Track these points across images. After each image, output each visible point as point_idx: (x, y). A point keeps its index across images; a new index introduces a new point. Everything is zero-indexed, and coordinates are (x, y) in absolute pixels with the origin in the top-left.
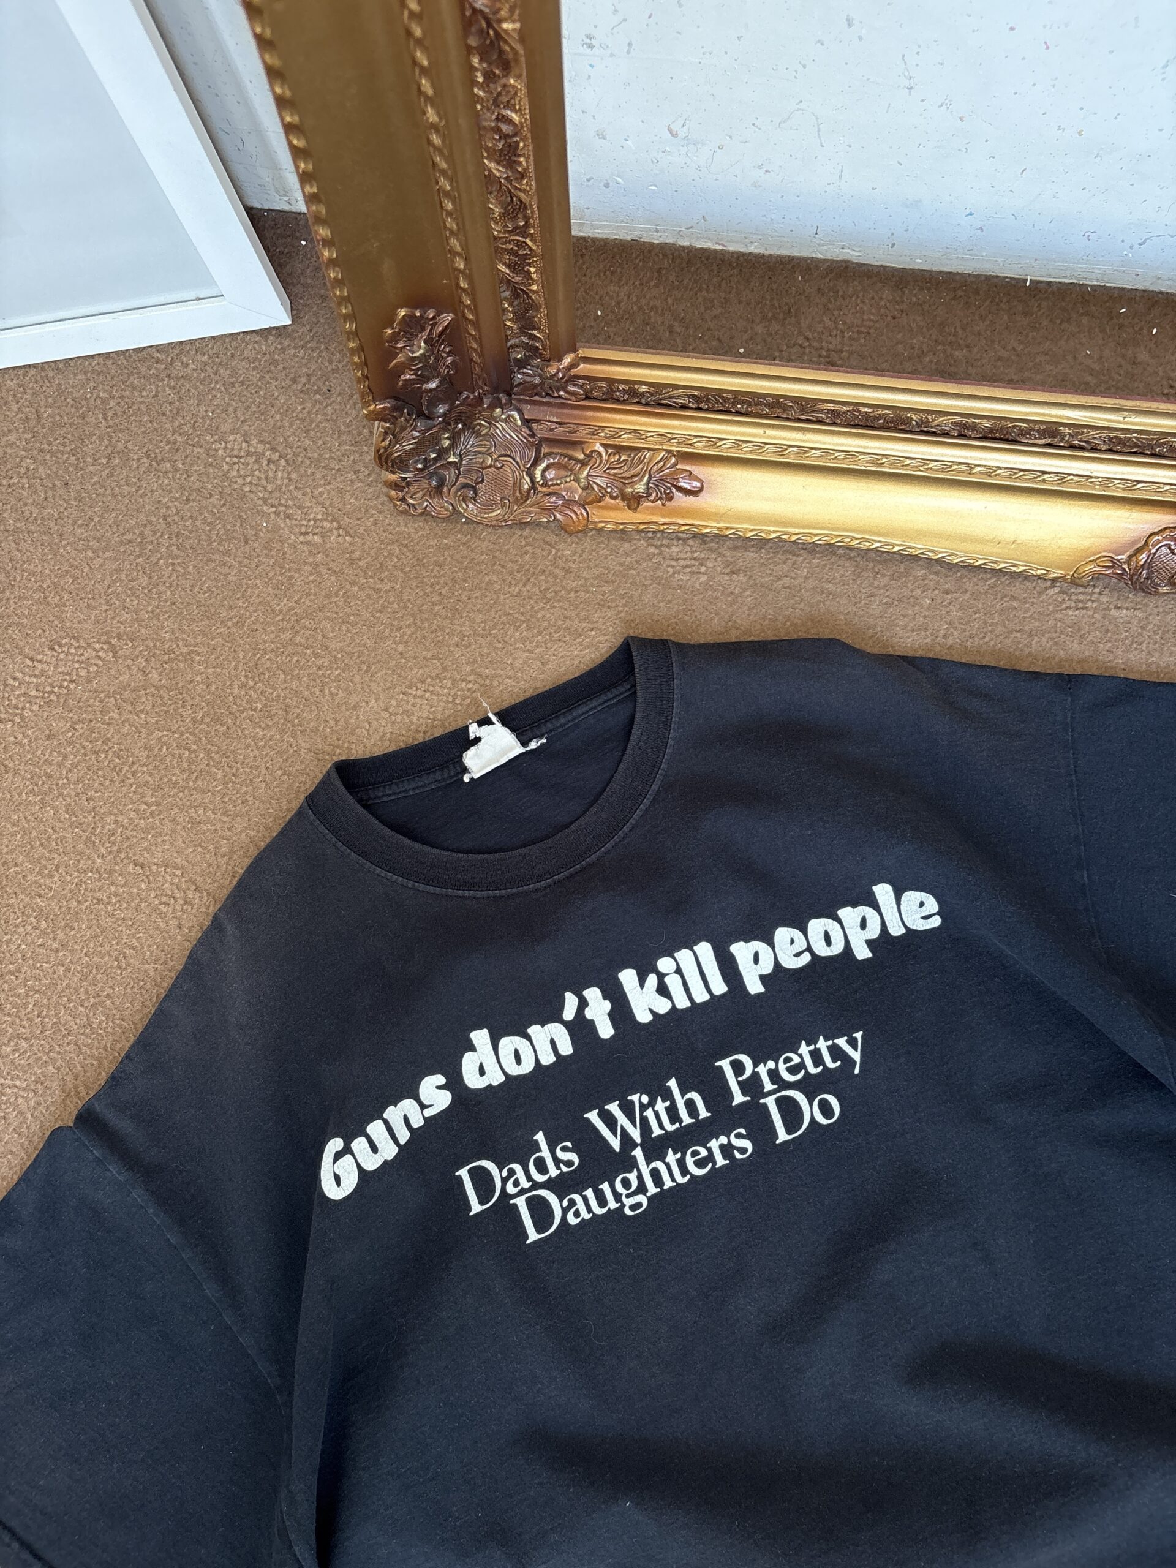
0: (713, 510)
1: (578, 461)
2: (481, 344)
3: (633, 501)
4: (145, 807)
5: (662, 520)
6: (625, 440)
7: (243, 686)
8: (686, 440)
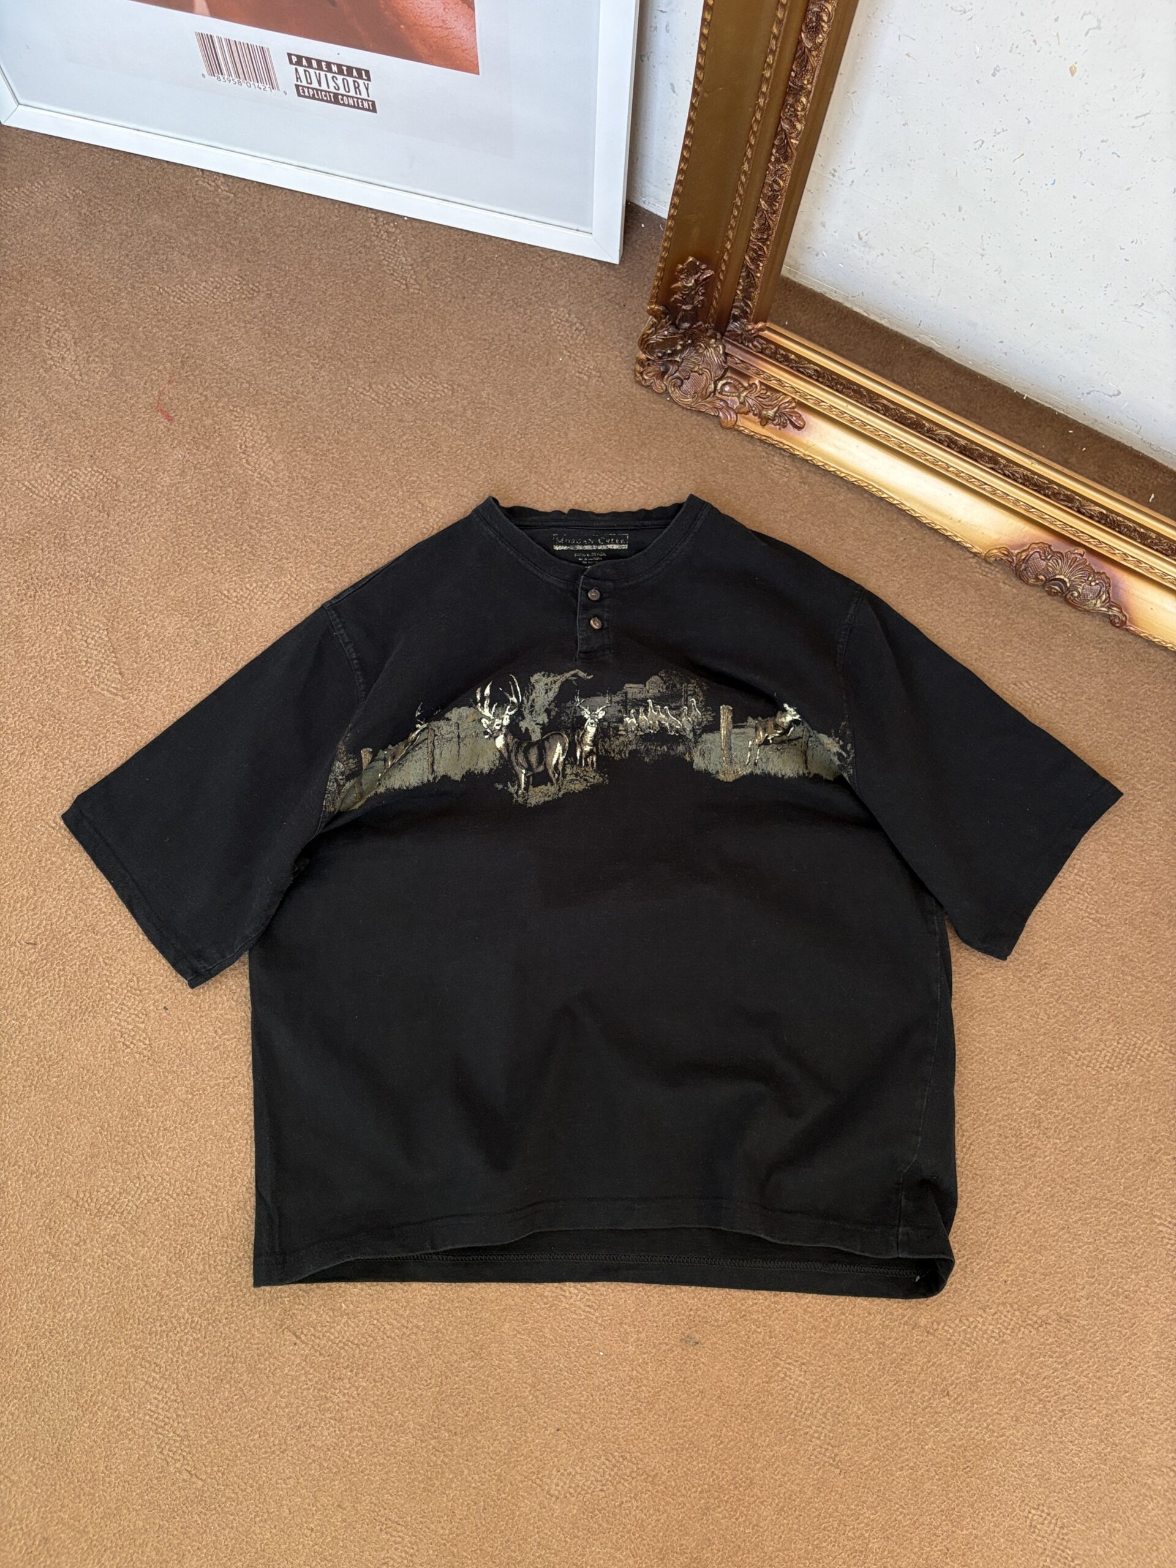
0: (805, 442)
1: (743, 386)
2: (720, 296)
3: (765, 421)
4: (436, 476)
5: (775, 438)
6: (773, 384)
7: (515, 436)
8: (804, 395)
